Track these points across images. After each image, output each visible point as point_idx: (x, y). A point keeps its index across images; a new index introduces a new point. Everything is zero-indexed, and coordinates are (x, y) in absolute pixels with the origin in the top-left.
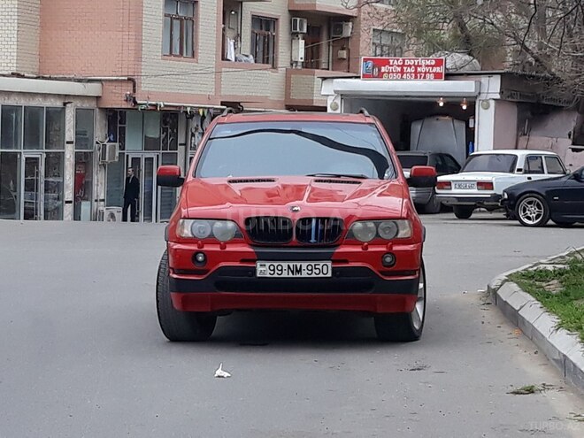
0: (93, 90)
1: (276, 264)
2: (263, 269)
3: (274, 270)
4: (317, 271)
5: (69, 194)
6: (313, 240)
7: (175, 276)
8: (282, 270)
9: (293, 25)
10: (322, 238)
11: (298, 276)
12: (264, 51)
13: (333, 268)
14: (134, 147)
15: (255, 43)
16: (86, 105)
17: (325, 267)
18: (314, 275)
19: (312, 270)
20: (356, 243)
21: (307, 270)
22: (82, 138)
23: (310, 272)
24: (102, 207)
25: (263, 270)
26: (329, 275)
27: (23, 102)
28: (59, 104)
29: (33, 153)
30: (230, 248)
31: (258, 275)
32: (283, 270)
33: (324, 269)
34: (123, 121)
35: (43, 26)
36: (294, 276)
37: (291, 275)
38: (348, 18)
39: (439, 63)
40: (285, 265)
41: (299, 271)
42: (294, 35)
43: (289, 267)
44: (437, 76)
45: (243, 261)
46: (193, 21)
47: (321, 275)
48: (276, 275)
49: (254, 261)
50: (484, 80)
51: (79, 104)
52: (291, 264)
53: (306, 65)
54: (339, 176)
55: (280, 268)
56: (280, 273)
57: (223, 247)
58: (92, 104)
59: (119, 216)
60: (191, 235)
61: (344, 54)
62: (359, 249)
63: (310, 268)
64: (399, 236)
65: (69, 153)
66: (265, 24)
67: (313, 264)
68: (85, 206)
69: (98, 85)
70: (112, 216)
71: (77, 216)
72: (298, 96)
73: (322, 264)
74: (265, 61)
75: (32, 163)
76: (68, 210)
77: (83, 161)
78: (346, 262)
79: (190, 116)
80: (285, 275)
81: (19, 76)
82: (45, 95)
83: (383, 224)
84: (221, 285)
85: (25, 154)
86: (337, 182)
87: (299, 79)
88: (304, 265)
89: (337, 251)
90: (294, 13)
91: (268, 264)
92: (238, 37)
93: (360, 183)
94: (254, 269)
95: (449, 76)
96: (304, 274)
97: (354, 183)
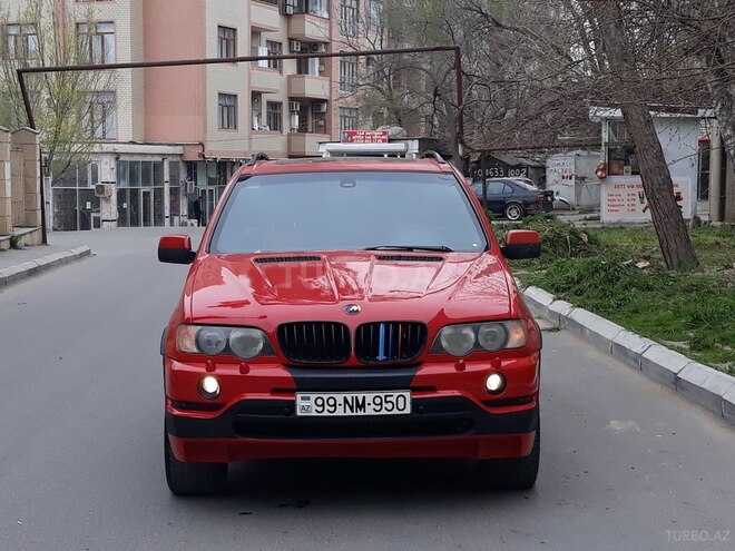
0: (179, 150)
1: (325, 397)
2: (305, 403)
3: (323, 405)
4: (389, 406)
5: (167, 213)
6: (381, 357)
7: (176, 412)
8: (335, 405)
9: (291, 106)
10: (395, 353)
11: (361, 413)
12: (275, 123)
13: (413, 400)
14: (202, 184)
15: (269, 118)
16: (175, 160)
17: (401, 399)
18: (384, 412)
19: (381, 404)
20: (446, 358)
21: (375, 404)
22: (174, 179)
23: (378, 408)
24: (186, 219)
25: (308, 405)
26: (408, 411)
27: (140, 159)
28: (160, 159)
29: (147, 189)
30: (255, 371)
31: (299, 414)
32: (338, 405)
33: (400, 403)
34: (195, 168)
35: (146, 113)
36: (355, 414)
37: (349, 413)
38: (324, 101)
39: (384, 133)
40: (340, 397)
41: (362, 406)
42: (292, 112)
43: (346, 400)
44: (384, 141)
45: (275, 391)
46: (235, 107)
47: (395, 412)
48: (326, 413)
49: (293, 392)
50: (410, 142)
51: (171, 159)
52: (349, 396)
53: (299, 131)
54: (410, 249)
55: (331, 402)
56: (332, 409)
57: (244, 370)
58: (179, 159)
59: (196, 225)
60: (195, 350)
61: (322, 123)
62: (450, 369)
63: (377, 401)
64: (508, 346)
65: (167, 188)
66: (274, 106)
67: (382, 395)
68: (176, 219)
69: (181, 147)
70: (192, 225)
71: (172, 224)
72: (295, 150)
73: (396, 394)
74: (275, 129)
75: (146, 194)
76: (167, 221)
77: (174, 192)
78: (432, 389)
79: (233, 164)
80: (340, 412)
81: (134, 143)
82: (152, 155)
83: (485, 329)
84: (242, 428)
85: (143, 189)
86: (408, 258)
87: (296, 140)
88: (369, 396)
89: (418, 373)
90: (291, 99)
91: (313, 396)
92: (259, 115)
93: (441, 259)
94: (293, 405)
95: (390, 141)
96: (369, 411)
97: (432, 259)
